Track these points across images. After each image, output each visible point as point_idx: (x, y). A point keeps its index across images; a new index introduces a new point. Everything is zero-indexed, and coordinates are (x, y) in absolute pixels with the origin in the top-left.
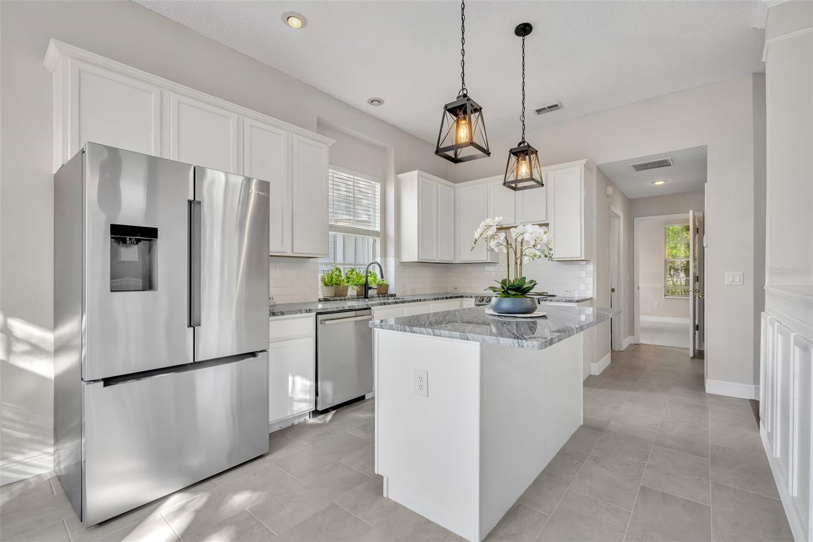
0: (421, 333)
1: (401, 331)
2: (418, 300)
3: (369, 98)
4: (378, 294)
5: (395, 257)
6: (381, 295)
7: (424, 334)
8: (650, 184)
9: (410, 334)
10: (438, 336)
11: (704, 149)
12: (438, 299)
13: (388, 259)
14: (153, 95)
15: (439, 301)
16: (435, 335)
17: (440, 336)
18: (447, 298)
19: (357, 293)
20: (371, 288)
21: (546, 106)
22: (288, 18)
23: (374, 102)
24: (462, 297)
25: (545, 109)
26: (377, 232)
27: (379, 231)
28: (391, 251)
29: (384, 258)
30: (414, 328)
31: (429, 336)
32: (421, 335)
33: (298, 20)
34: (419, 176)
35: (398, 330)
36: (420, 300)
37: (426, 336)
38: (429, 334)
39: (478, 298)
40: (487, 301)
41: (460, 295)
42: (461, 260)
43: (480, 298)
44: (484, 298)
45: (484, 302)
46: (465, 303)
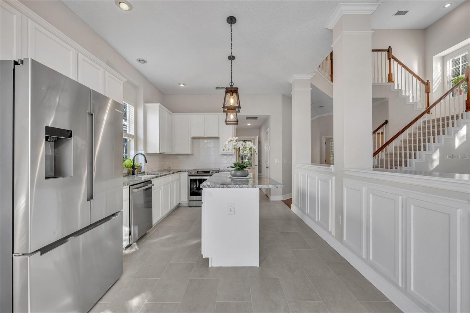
0: (233, 187)
1: (221, 187)
3: (139, 58)
7: (234, 187)
8: (246, 124)
9: (227, 188)
10: (241, 187)
11: (269, 116)
14: (15, 16)
16: (240, 187)
17: (243, 187)
21: (221, 87)
22: (120, 3)
23: (141, 61)
25: (220, 88)
27: (133, 135)
30: (229, 186)
31: (237, 188)
32: (233, 188)
33: (127, 6)
34: (159, 107)
35: (220, 187)
37: (235, 188)
38: (236, 187)
39: (189, 172)
40: (194, 173)
41: (180, 171)
42: (176, 152)
43: (190, 172)
44: (193, 172)
45: (193, 174)
46: (181, 174)
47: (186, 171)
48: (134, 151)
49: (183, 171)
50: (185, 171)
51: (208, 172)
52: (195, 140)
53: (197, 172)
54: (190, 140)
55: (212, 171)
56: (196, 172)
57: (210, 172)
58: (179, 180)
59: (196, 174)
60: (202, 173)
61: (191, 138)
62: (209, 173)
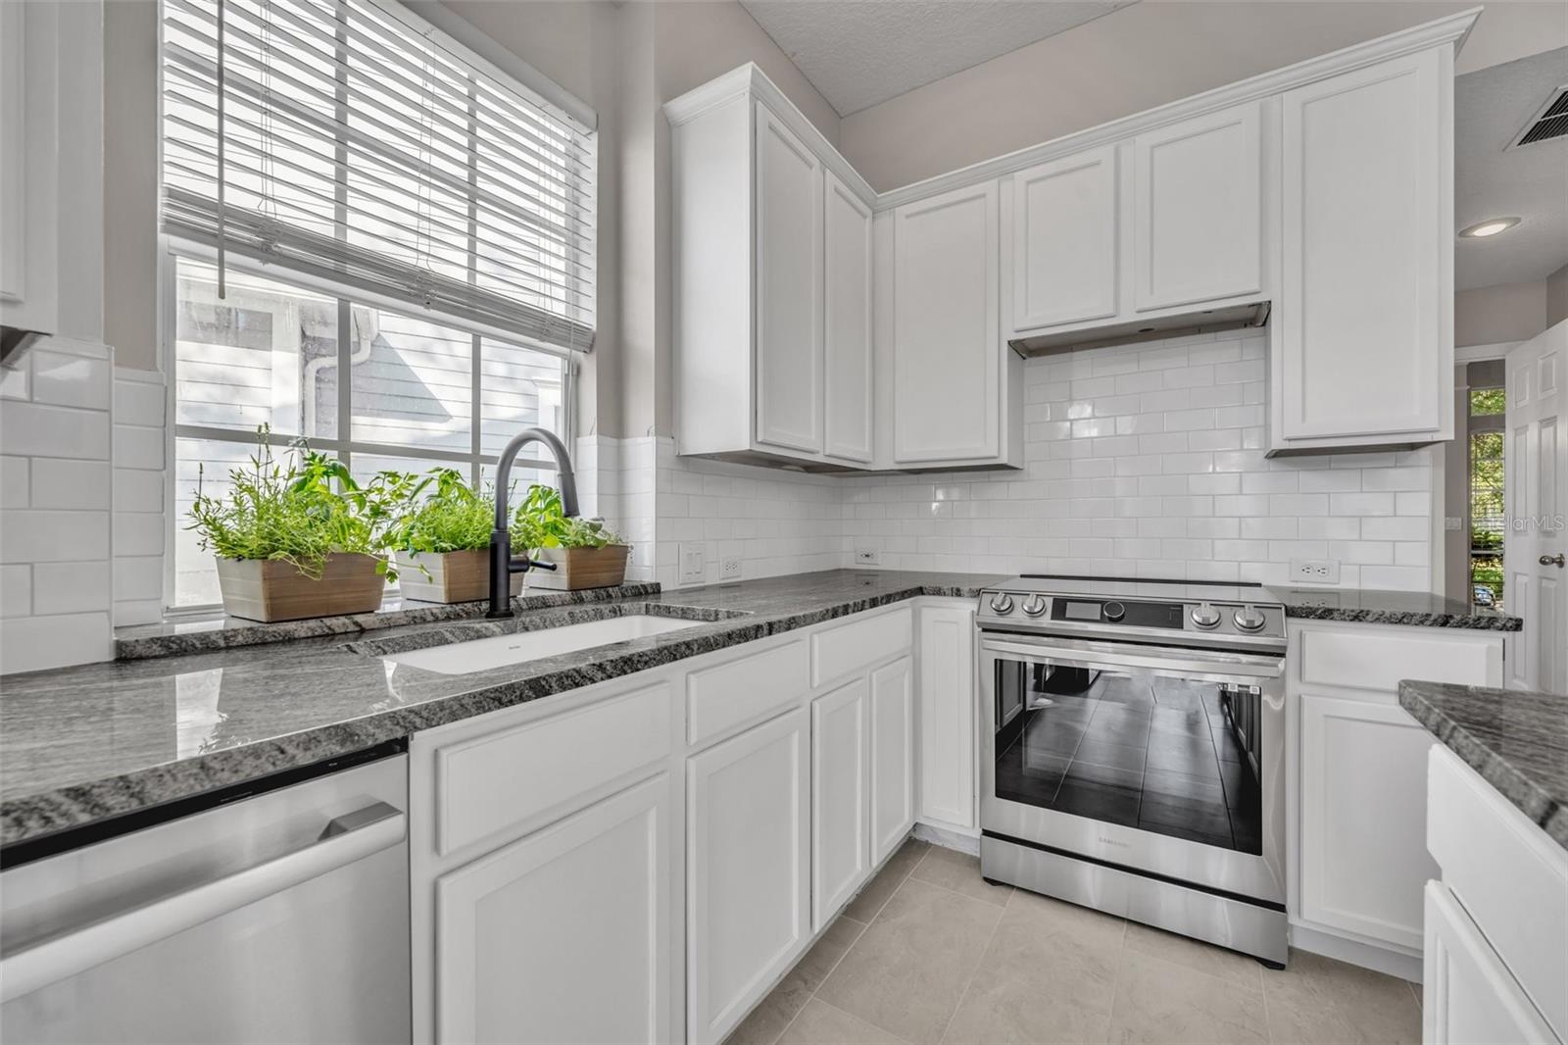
2: (759, 628)
4: (573, 589)
5: (657, 433)
6: (587, 594)
12: (846, 610)
13: (628, 442)
15: (851, 616)
18: (874, 603)
19: (449, 591)
20: (525, 565)
24: (920, 591)
26: (581, 330)
27: (594, 328)
28: (643, 409)
29: (611, 441)
36: (771, 625)
39: (986, 598)
40: (1031, 613)
41: (918, 585)
42: (899, 458)
43: (999, 599)
44: (1017, 600)
45: (1019, 618)
46: (926, 612)
47: (965, 589)
48: (652, 439)
49: (938, 592)
50: (958, 593)
51: (1171, 614)
52: (1036, 367)
53: (1060, 608)
54: (998, 358)
55: (1215, 604)
56: (1049, 602)
57: (1192, 616)
58: (914, 655)
59: (1046, 621)
60: (1102, 620)
61: (1005, 347)
62: (1178, 624)
